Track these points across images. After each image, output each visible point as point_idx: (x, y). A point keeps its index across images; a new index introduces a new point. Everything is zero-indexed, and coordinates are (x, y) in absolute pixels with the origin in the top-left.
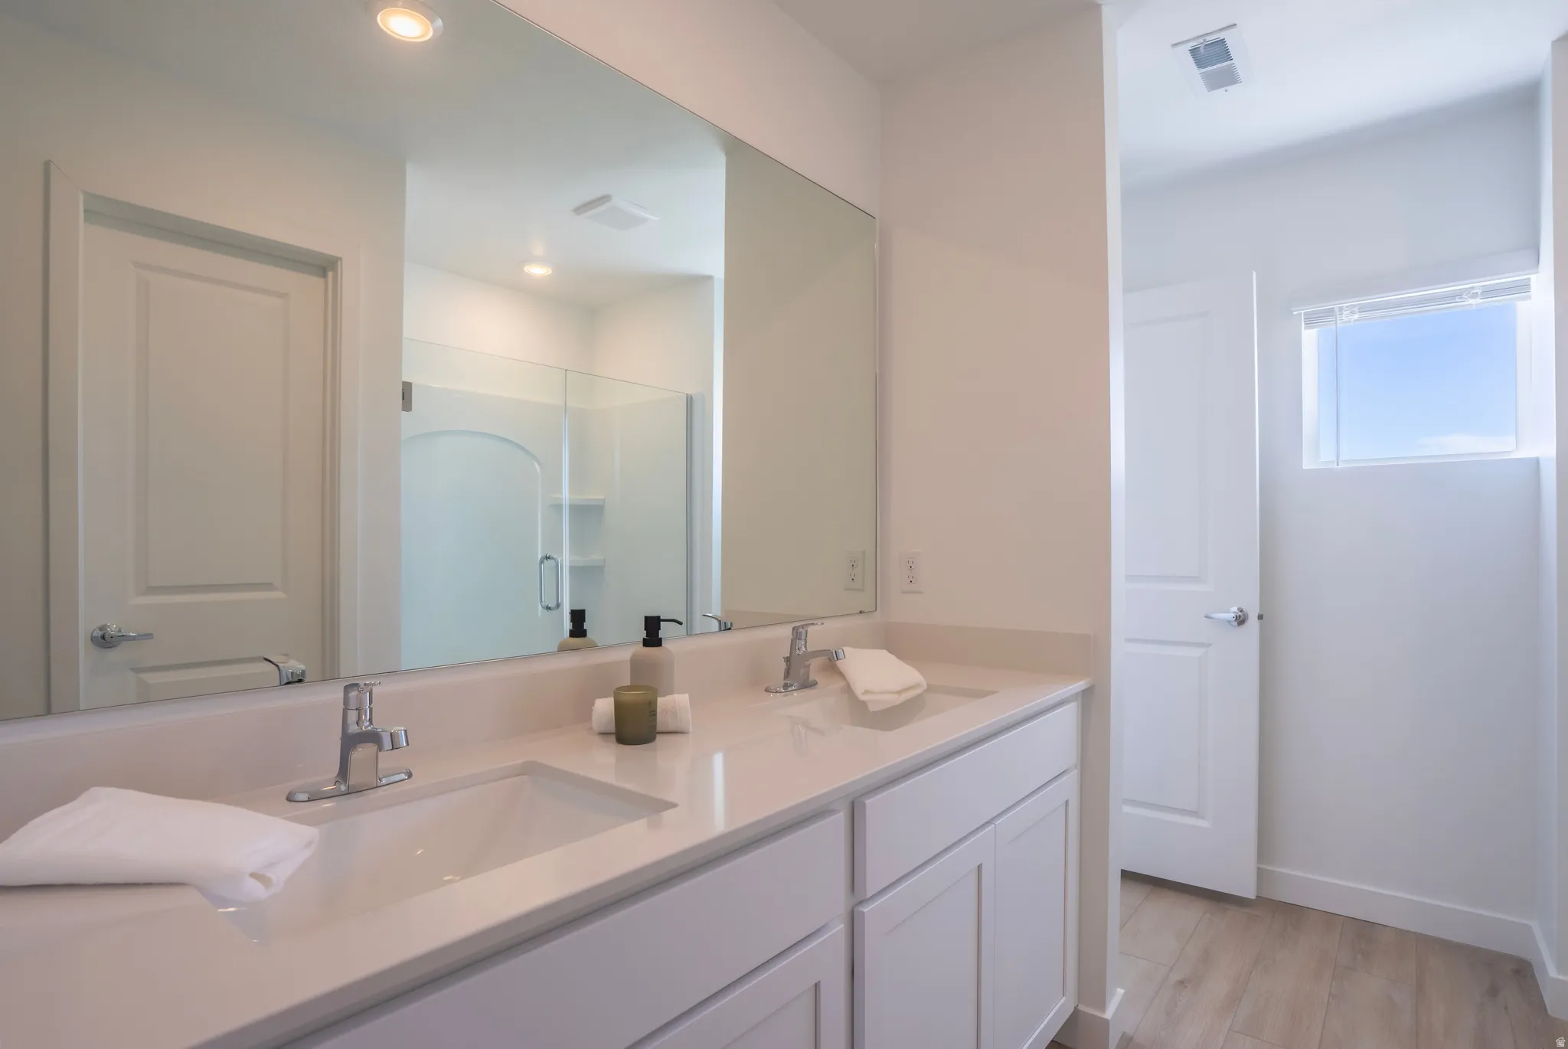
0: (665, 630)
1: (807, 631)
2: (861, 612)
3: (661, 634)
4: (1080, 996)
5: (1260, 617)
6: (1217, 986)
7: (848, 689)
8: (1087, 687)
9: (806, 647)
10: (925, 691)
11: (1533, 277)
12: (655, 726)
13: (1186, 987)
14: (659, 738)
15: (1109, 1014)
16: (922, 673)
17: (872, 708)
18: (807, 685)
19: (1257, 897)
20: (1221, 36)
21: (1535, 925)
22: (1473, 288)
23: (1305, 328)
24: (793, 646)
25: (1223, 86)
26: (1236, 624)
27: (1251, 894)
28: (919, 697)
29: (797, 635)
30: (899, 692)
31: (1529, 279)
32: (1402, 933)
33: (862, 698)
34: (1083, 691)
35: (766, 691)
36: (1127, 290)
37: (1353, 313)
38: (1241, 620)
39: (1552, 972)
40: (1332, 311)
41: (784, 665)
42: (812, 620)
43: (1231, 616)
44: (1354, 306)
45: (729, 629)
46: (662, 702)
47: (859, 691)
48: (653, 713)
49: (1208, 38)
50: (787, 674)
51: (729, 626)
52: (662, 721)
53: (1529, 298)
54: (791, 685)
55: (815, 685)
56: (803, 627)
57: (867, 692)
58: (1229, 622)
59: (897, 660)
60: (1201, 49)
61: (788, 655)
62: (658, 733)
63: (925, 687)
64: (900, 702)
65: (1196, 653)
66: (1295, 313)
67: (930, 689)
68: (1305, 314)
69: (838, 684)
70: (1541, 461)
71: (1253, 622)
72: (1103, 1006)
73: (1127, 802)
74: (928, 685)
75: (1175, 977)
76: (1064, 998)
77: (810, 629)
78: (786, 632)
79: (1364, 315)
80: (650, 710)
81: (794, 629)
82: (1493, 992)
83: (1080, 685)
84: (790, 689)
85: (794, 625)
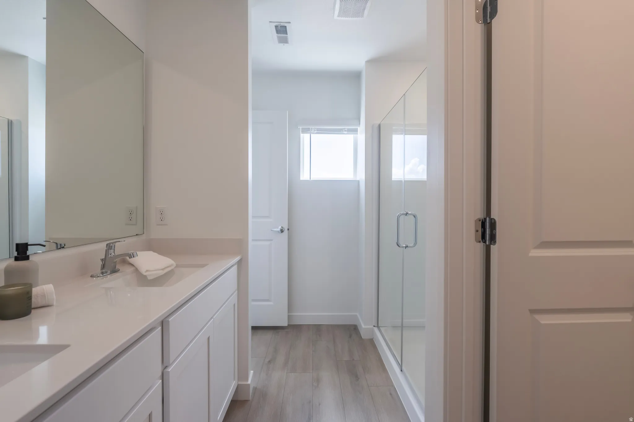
0: (31, 250)
1: (115, 245)
2: (137, 235)
3: (28, 253)
4: (239, 379)
5: (288, 229)
6: (281, 359)
7: (137, 270)
8: (240, 258)
9: (114, 253)
10: (175, 267)
11: (359, 128)
12: (31, 305)
13: (271, 363)
14: (33, 311)
15: (249, 382)
16: (173, 259)
17: (149, 278)
18: (114, 271)
19: (288, 325)
20: (286, 25)
21: (357, 314)
22: (345, 128)
23: (302, 133)
24: (107, 252)
25: (283, 43)
26: (281, 232)
27: (285, 324)
28: (172, 270)
29: (109, 247)
30: (163, 269)
31: (358, 128)
32: (328, 326)
33: (145, 274)
34: (238, 261)
35: (91, 277)
36: (253, 109)
37: (315, 130)
38: (282, 231)
39: (363, 326)
40: (309, 128)
41: (101, 263)
42: (118, 239)
43: (279, 229)
44: (316, 128)
45: (63, 247)
46: (35, 291)
47: (143, 270)
48: (30, 298)
49: (282, 24)
50: (103, 267)
51: (63, 246)
52: (35, 301)
53: (357, 134)
54: (106, 272)
55: (118, 271)
56: (113, 243)
57: (147, 271)
58: (278, 231)
59: (158, 255)
60: (279, 27)
61: (104, 257)
62: (34, 308)
63: (175, 265)
64: (163, 274)
65: (267, 243)
66: (299, 127)
67: (177, 266)
68: (302, 128)
69: (130, 269)
70: (360, 181)
71: (286, 231)
72: (247, 380)
73: (254, 300)
74: (176, 265)
75: (267, 360)
76: (235, 381)
77: (117, 244)
78: (103, 245)
79: (318, 132)
80: (27, 296)
81: (107, 245)
82: (350, 336)
83: (237, 259)
84: (104, 275)
85: (108, 242)
